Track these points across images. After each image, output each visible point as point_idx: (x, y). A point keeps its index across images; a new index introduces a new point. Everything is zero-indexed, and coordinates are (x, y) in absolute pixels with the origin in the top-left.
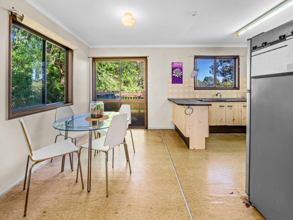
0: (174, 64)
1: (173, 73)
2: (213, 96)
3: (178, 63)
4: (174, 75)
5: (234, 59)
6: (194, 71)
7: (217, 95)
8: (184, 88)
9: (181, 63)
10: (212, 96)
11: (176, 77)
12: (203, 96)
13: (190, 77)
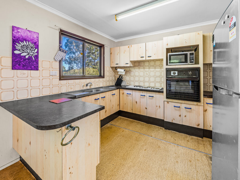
0: (19, 30)
1: (14, 49)
2: (84, 86)
3: (28, 31)
4: (16, 52)
5: (100, 47)
6: (60, 52)
7: (87, 85)
8: (41, 79)
9: (34, 32)
10: (82, 87)
11: (25, 56)
12: (72, 88)
13: (53, 60)
